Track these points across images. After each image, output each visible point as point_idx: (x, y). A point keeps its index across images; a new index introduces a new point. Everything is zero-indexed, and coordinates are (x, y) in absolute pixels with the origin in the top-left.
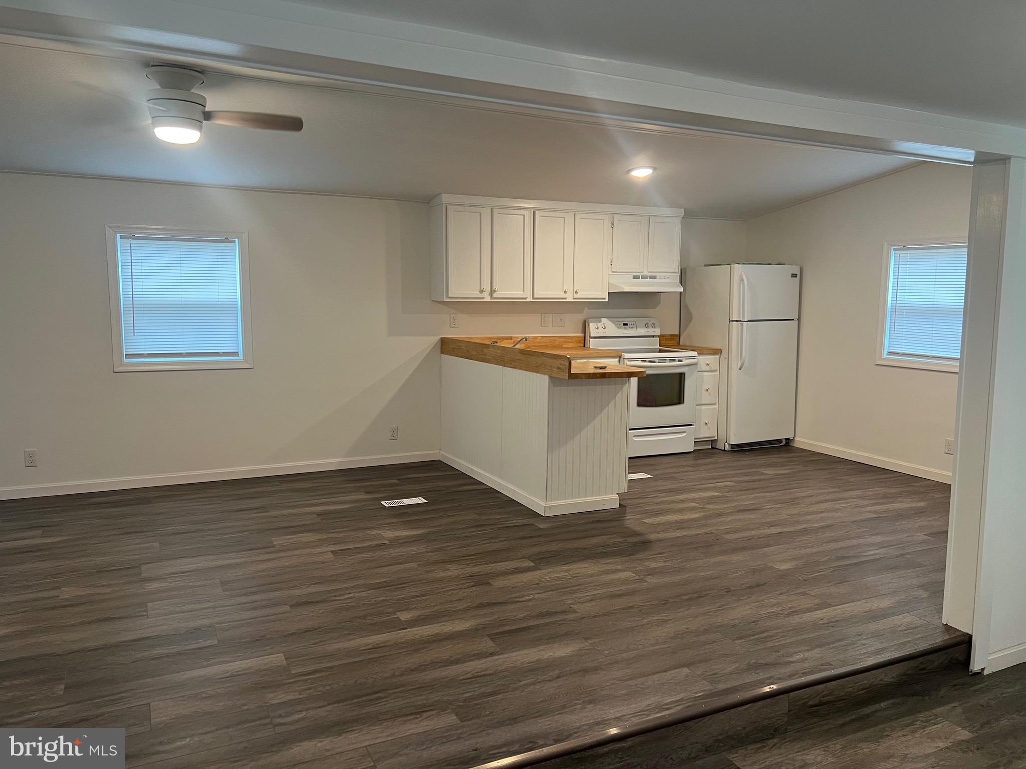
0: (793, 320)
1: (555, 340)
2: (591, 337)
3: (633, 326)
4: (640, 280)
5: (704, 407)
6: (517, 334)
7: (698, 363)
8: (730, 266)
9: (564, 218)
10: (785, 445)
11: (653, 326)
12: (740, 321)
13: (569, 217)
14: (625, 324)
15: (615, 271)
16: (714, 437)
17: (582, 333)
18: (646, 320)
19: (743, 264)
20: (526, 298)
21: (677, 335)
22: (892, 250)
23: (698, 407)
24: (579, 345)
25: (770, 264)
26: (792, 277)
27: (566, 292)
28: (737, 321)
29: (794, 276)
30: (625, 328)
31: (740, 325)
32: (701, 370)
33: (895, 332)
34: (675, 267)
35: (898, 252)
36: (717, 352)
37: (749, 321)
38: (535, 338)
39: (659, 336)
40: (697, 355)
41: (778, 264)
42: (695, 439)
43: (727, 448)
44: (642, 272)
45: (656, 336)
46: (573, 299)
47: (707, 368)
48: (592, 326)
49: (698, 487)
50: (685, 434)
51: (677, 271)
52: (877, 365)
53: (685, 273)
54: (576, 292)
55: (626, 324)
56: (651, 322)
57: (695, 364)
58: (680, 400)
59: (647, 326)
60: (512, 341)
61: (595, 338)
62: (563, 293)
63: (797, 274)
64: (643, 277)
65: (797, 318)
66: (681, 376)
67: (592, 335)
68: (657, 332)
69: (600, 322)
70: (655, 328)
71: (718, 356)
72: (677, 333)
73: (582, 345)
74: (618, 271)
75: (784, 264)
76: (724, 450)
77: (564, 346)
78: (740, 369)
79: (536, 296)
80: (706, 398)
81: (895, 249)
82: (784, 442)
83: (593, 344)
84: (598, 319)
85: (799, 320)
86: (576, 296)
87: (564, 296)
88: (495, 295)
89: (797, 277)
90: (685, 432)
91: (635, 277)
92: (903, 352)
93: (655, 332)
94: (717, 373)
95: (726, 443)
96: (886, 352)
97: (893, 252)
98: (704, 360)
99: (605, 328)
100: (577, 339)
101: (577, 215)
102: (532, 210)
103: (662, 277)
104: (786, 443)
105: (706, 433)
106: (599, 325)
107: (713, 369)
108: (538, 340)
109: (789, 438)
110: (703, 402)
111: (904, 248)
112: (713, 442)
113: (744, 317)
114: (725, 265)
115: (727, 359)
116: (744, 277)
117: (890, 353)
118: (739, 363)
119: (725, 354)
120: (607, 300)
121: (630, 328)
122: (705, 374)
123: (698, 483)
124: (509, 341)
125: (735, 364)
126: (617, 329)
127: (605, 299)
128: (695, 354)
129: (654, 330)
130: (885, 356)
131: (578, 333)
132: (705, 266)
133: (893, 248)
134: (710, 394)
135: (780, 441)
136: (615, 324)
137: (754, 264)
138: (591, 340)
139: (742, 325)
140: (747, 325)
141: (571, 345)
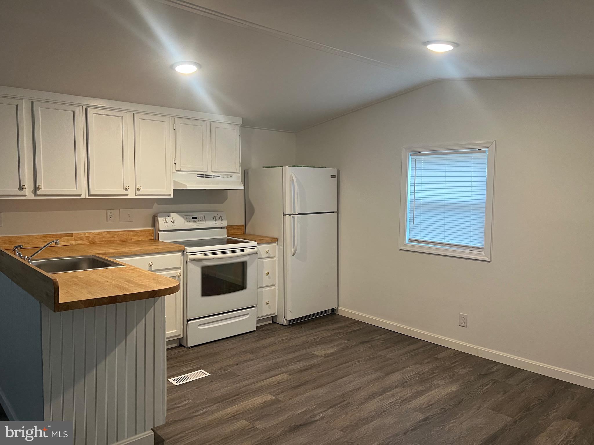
0: (334, 212)
1: (123, 235)
2: (160, 231)
3: (201, 219)
4: (205, 179)
5: (265, 289)
6: (77, 230)
7: (258, 252)
8: (282, 168)
9: (122, 117)
10: (331, 313)
11: (221, 218)
12: (292, 214)
13: (128, 118)
14: (193, 218)
15: (179, 169)
16: (274, 314)
17: (152, 227)
18: (215, 214)
19: (293, 166)
20: (80, 196)
21: (242, 225)
22: (410, 155)
23: (259, 290)
24: (149, 238)
25: (315, 167)
26: (331, 177)
27: (126, 189)
28: (289, 215)
29: (333, 177)
30: (194, 221)
31: (292, 217)
32: (260, 257)
33: (414, 223)
34: (237, 167)
35: (414, 157)
36: (274, 241)
37: (299, 214)
38: (101, 233)
39: (226, 227)
40: (257, 245)
41: (320, 167)
42: (257, 318)
43: (285, 323)
44: (207, 172)
45: (224, 227)
46: (136, 195)
47: (267, 255)
48: (161, 221)
49: (253, 386)
50: (248, 316)
51: (238, 171)
52: (401, 250)
53: (247, 173)
54: (139, 190)
55: (196, 218)
56: (219, 215)
57: (255, 253)
58: (242, 286)
59: (215, 219)
60: (73, 237)
61: (164, 231)
62: (124, 190)
63: (335, 176)
64: (208, 176)
65: (337, 211)
66: (244, 265)
67: (161, 229)
68: (225, 223)
69: (169, 216)
70: (222, 220)
71: (275, 244)
72: (243, 223)
73: (152, 238)
74: (182, 169)
75: (325, 167)
76: (283, 325)
77: (133, 240)
78: (293, 255)
79: (91, 193)
80: (266, 281)
81: (412, 155)
82: (330, 311)
83: (162, 237)
84: (167, 213)
85: (338, 212)
86: (138, 193)
87: (125, 193)
88: (39, 193)
89: (335, 178)
90: (248, 314)
91: (199, 176)
92: (421, 239)
93: (223, 223)
94: (275, 259)
95: (284, 319)
96: (407, 240)
97: (410, 158)
98: (263, 249)
99: (174, 222)
100: (147, 233)
101: (136, 115)
102: (84, 108)
103: (226, 177)
104: (332, 311)
105: (267, 311)
106: (168, 219)
107: (271, 255)
108: (103, 236)
109: (334, 308)
110: (264, 285)
111: (419, 154)
112: (274, 318)
113: (295, 212)
114: (278, 167)
115: (282, 247)
116: (294, 178)
117: (410, 240)
118: (293, 250)
119: (281, 243)
120: (172, 196)
121: (199, 221)
122: (264, 260)
123: (254, 380)
124: (70, 238)
125: (290, 251)
126: (186, 222)
127: (170, 195)
128: (255, 243)
129: (221, 222)
130: (407, 242)
131: (149, 227)
132: (263, 168)
133: (410, 153)
134: (269, 278)
135: (328, 311)
136: (184, 218)
137: (301, 166)
138: (160, 233)
139: (294, 217)
140: (298, 217)
141: (140, 239)
